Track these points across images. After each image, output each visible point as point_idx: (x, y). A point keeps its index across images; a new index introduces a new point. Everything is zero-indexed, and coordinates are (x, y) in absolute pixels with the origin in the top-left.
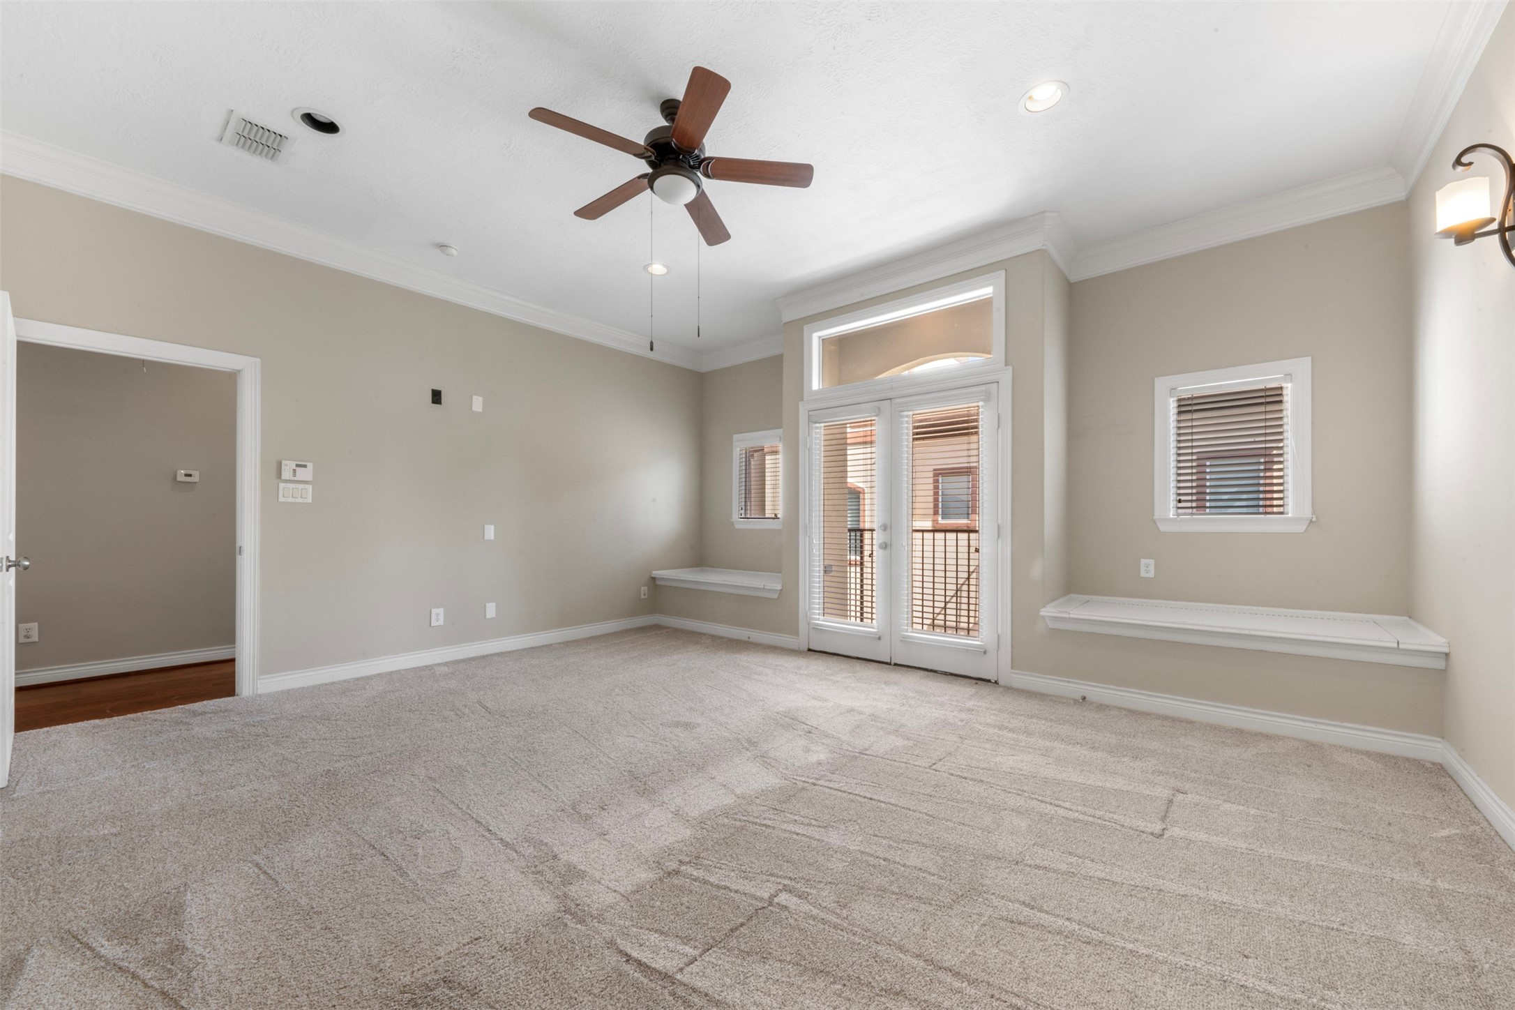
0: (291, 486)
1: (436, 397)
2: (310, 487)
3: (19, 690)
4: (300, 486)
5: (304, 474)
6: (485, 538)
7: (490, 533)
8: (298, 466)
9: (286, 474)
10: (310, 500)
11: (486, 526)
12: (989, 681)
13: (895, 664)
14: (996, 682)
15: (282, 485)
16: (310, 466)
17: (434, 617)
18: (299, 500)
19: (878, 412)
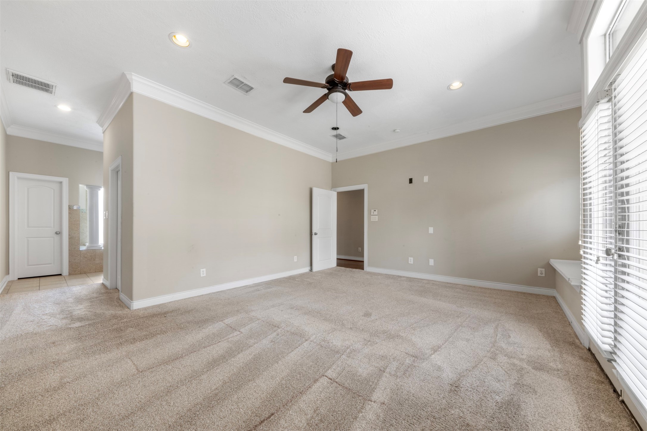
0: (373, 216)
1: (411, 181)
2: (377, 216)
3: (337, 259)
4: (375, 216)
5: (376, 213)
6: (429, 233)
7: (431, 230)
8: (374, 211)
9: (372, 214)
10: (377, 220)
11: (429, 228)
15: (371, 216)
16: (377, 210)
17: (409, 260)
18: (375, 220)
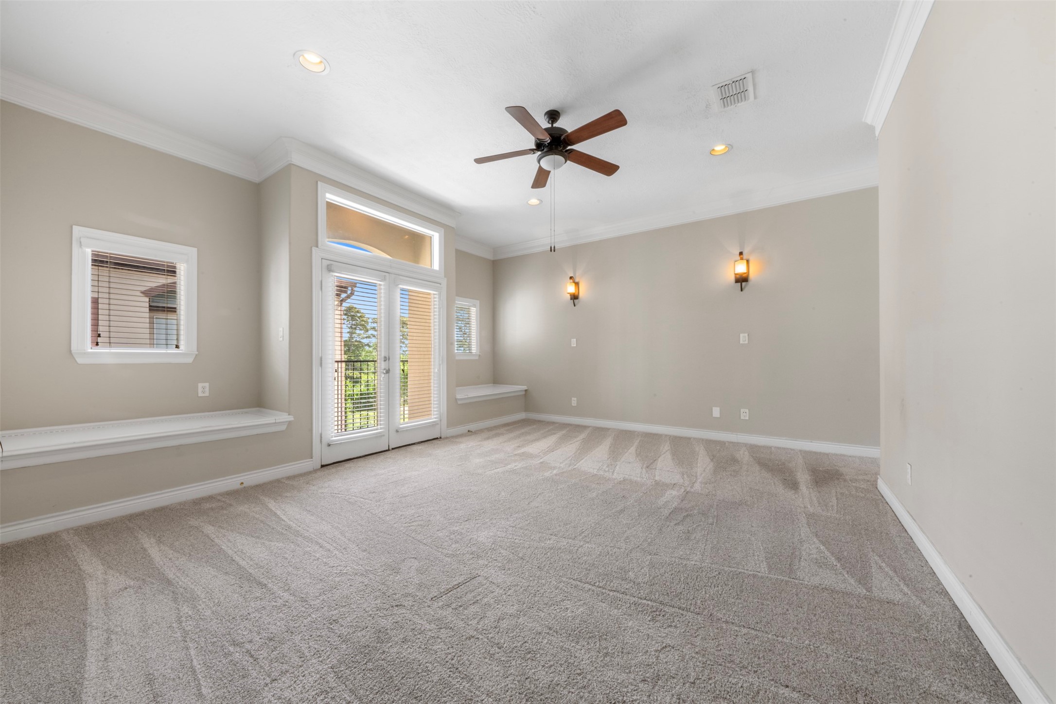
12: (437, 438)
13: (393, 449)
14: (440, 438)
19: (384, 279)
